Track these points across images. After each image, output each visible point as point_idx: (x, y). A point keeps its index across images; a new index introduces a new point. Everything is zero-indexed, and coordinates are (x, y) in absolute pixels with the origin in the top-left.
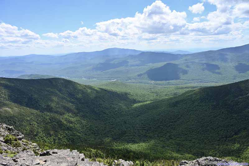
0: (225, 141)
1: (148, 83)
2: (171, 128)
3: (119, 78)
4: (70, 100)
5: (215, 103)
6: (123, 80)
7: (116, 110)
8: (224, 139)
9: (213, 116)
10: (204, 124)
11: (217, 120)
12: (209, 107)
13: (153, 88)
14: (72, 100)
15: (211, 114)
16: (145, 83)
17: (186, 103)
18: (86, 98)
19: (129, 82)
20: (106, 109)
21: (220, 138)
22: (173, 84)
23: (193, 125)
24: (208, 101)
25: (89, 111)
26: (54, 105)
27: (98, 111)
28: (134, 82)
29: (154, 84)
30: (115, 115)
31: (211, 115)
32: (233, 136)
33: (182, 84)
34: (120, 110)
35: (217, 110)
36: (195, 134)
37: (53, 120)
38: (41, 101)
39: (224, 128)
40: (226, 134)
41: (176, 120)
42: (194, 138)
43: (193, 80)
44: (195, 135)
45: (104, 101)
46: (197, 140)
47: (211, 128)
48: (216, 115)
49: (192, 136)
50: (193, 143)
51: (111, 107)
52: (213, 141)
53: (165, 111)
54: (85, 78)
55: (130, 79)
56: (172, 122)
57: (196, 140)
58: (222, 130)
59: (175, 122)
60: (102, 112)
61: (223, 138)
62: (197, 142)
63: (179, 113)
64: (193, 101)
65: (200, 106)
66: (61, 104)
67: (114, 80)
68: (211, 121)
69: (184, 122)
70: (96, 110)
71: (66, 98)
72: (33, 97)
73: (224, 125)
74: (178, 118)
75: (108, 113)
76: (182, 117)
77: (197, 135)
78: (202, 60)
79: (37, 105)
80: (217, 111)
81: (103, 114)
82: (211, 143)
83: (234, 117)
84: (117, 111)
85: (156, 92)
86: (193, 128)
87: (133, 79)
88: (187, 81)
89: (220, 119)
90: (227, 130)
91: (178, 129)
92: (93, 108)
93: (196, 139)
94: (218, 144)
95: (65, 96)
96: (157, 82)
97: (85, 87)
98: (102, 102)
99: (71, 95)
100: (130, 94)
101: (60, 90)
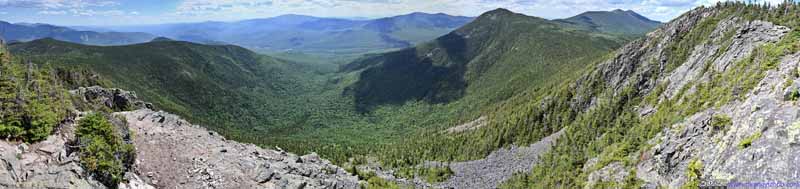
14: (247, 71)
18: (263, 70)
45: (282, 74)
71: (241, 69)
72: (210, 63)
95: (239, 65)
96: (338, 50)
97: (260, 57)
98: (279, 75)
99: (247, 66)
100: (309, 66)
101: (235, 59)
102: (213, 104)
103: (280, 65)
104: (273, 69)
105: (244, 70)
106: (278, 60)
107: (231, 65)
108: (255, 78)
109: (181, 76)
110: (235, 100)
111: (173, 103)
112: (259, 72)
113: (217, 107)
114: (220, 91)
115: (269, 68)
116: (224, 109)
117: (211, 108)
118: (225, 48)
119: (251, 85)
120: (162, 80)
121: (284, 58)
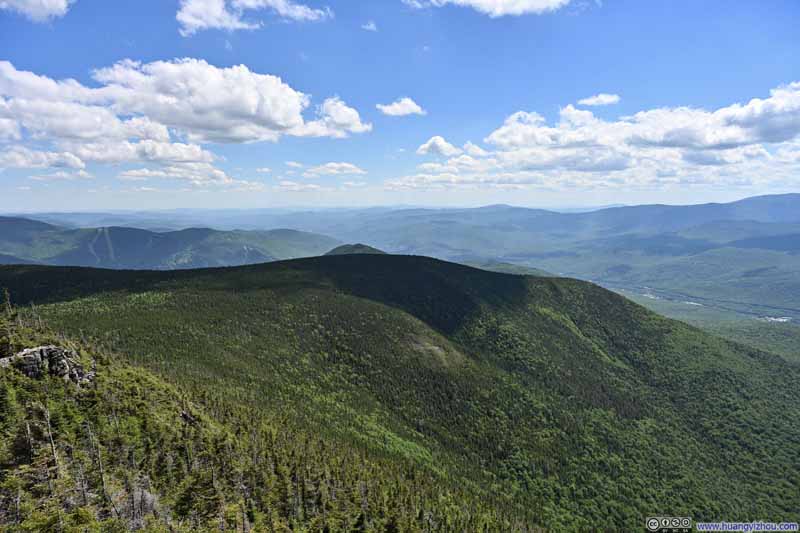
4: (609, 360)
14: (619, 364)
18: (673, 368)
20: (755, 432)
25: (677, 421)
26: (559, 368)
27: (717, 433)
37: (557, 420)
38: (522, 345)
45: (747, 398)
54: (655, 293)
60: (735, 438)
66: (581, 368)
67: (781, 320)
70: (707, 424)
71: (598, 354)
72: (501, 326)
79: (511, 356)
92: (695, 412)
95: (595, 344)
97: (669, 326)
99: (616, 346)
101: (580, 323)
102: (508, 447)
103: (740, 365)
104: (712, 374)
105: (606, 358)
106: (737, 348)
108: (645, 391)
109: (417, 358)
110: (579, 448)
111: (389, 434)
112: (657, 376)
113: (521, 458)
114: (529, 411)
116: (541, 464)
117: (502, 456)
119: (631, 411)
120: (360, 368)
121: (756, 346)
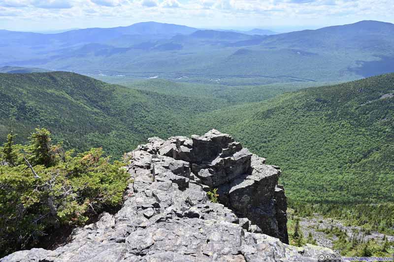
0: (350, 167)
1: (210, 83)
2: (264, 151)
3: (162, 74)
4: (90, 109)
5: (330, 112)
6: (169, 77)
7: (169, 124)
8: (347, 165)
9: (328, 131)
10: (315, 144)
11: (335, 137)
12: (321, 119)
13: (221, 90)
14: (95, 110)
15: (325, 128)
16: (206, 82)
17: (285, 112)
18: (119, 106)
19: (179, 81)
20: (153, 124)
21: (341, 164)
22: (249, 84)
23: (299, 145)
24: (319, 109)
25: (125, 129)
26: (66, 119)
27: (140, 128)
28: (187, 80)
29: (221, 84)
30: (168, 133)
31: (325, 130)
32: (360, 160)
33: (263, 84)
34: (176, 125)
35: (334, 122)
36: (302, 158)
37: (72, 144)
38: (42, 112)
39: (347, 149)
40: (349, 157)
41: (270, 138)
42: (302, 165)
43: (279, 77)
44: (302, 160)
45: (148, 112)
46: (307, 168)
47: (326, 149)
48: (332, 129)
49: (297, 161)
50: (301, 172)
51: (160, 120)
52: (332, 169)
53: (251, 125)
54: (104, 73)
55: (179, 74)
56: (265, 142)
57: (305, 168)
58: (344, 151)
59: (269, 141)
60: (147, 128)
61: (347, 163)
62: (307, 171)
63: (275, 128)
64: (295, 109)
65: (307, 116)
66: (77, 117)
67: (155, 77)
68: (326, 139)
69: (285, 141)
70: (136, 126)
71: (84, 107)
72: (26, 104)
73: (346, 144)
74: (274, 136)
75: (157, 131)
76: (280, 134)
77: (306, 160)
78: (294, 46)
79: (37, 119)
80: (334, 124)
81: (149, 132)
82: (329, 172)
83: (361, 133)
84: (171, 127)
85: (226, 96)
86: (298, 151)
87: (186, 75)
88: (271, 79)
89: (340, 135)
90: (350, 151)
91: (276, 152)
92: (131, 123)
93: (305, 166)
94: (340, 172)
95: (81, 103)
96: (225, 80)
97: (113, 88)
98: (144, 113)
99: (92, 102)
100: (186, 99)
101: (71, 94)
103: (143, 99)
104: (134, 105)
105: (89, 109)
106: (141, 92)
107: (66, 103)
108: (109, 119)
115: (127, 103)
118: (52, 78)
119: (105, 130)
121: (148, 89)
